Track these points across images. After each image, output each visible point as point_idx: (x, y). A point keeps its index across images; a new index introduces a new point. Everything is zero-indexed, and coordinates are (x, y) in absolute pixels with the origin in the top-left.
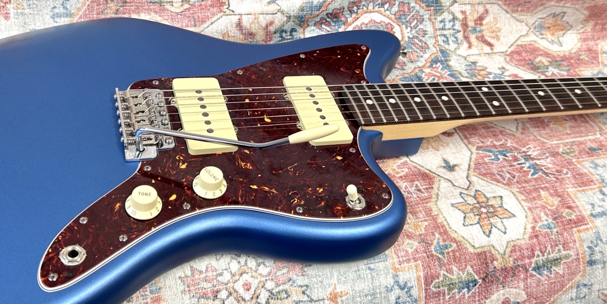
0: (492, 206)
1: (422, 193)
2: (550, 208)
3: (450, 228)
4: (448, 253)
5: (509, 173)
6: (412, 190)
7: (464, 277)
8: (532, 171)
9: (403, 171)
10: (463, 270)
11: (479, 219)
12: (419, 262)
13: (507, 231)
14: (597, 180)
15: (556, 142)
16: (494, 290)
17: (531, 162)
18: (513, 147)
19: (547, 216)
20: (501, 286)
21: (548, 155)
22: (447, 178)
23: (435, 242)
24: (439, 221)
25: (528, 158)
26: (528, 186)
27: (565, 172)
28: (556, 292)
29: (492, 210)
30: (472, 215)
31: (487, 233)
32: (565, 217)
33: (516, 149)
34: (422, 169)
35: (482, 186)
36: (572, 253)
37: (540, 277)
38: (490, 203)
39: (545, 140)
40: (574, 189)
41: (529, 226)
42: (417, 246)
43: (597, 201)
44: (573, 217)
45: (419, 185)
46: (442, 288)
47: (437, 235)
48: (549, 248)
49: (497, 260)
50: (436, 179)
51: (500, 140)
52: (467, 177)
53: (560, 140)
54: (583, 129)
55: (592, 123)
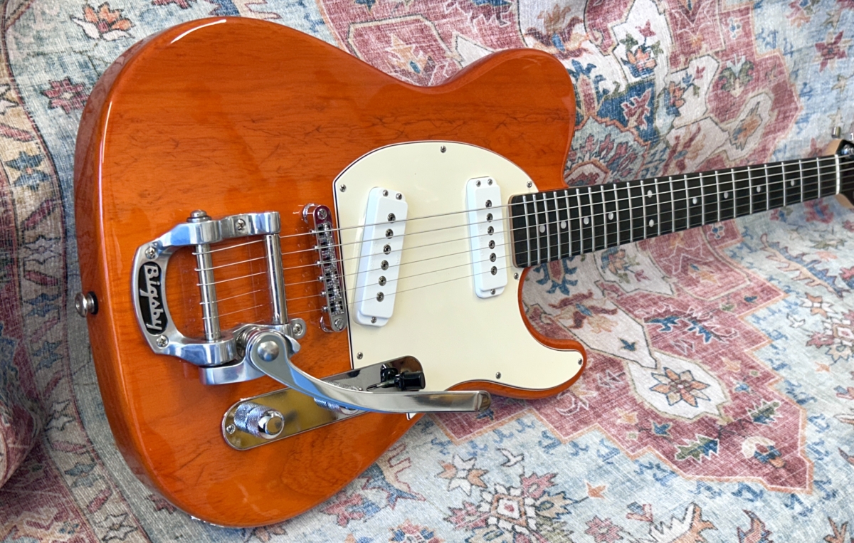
0: (685, 381)
1: (618, 381)
2: (736, 371)
3: (659, 411)
5: (685, 342)
6: (607, 379)
8: (705, 336)
11: (681, 395)
14: (764, 335)
15: (712, 298)
17: (700, 325)
18: (676, 311)
19: (737, 379)
21: (711, 314)
22: (632, 359)
23: (653, 427)
24: (646, 408)
25: (695, 321)
26: (708, 355)
27: (733, 332)
29: (687, 385)
30: (672, 393)
31: (694, 405)
32: (751, 377)
33: (680, 313)
34: (605, 355)
35: (668, 362)
38: (682, 379)
39: (702, 298)
40: (749, 349)
42: (639, 434)
43: (772, 355)
44: (759, 375)
45: (611, 373)
47: (652, 421)
50: (624, 363)
51: (661, 307)
52: (650, 354)
53: (716, 295)
54: (731, 278)
55: (737, 270)
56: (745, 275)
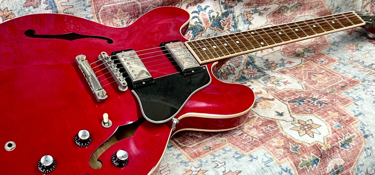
0: (309, 124)
1: (274, 128)
2: (335, 118)
3: (295, 139)
4: (299, 150)
5: (309, 109)
6: (269, 128)
7: (311, 158)
8: (319, 105)
9: (260, 122)
10: (310, 155)
11: (306, 131)
12: (288, 157)
13: (321, 133)
14: (351, 99)
15: (324, 89)
16: (328, 161)
17: (317, 101)
18: (305, 97)
19: (336, 122)
20: (330, 158)
21: (323, 95)
22: (281, 119)
23: (291, 147)
24: (288, 137)
25: (314, 99)
26: (321, 111)
27: (335, 100)
28: (356, 155)
29: (309, 126)
30: (301, 131)
31: (312, 136)
32: (344, 120)
33: (307, 97)
34: (268, 119)
35: (300, 118)
36: (355, 134)
37: (346, 149)
38: (307, 123)
39: (318, 89)
40: (343, 106)
41: (330, 128)
42: (284, 151)
43: (355, 108)
44: (347, 119)
45: (270, 126)
46: (304, 167)
47: (290, 144)
48: (343, 135)
49: (323, 147)
50: (277, 121)
51: (297, 95)
52: (291, 116)
53: (326, 87)
54: (334, 79)
55: (337, 75)
56: (341, 77)
